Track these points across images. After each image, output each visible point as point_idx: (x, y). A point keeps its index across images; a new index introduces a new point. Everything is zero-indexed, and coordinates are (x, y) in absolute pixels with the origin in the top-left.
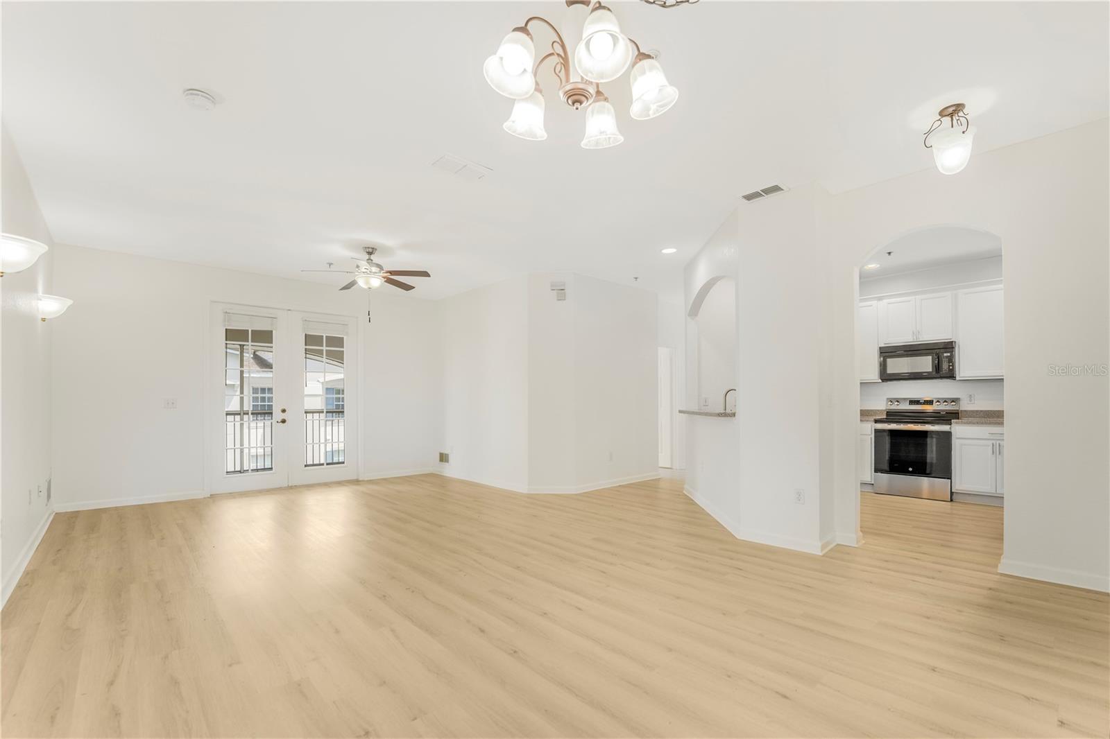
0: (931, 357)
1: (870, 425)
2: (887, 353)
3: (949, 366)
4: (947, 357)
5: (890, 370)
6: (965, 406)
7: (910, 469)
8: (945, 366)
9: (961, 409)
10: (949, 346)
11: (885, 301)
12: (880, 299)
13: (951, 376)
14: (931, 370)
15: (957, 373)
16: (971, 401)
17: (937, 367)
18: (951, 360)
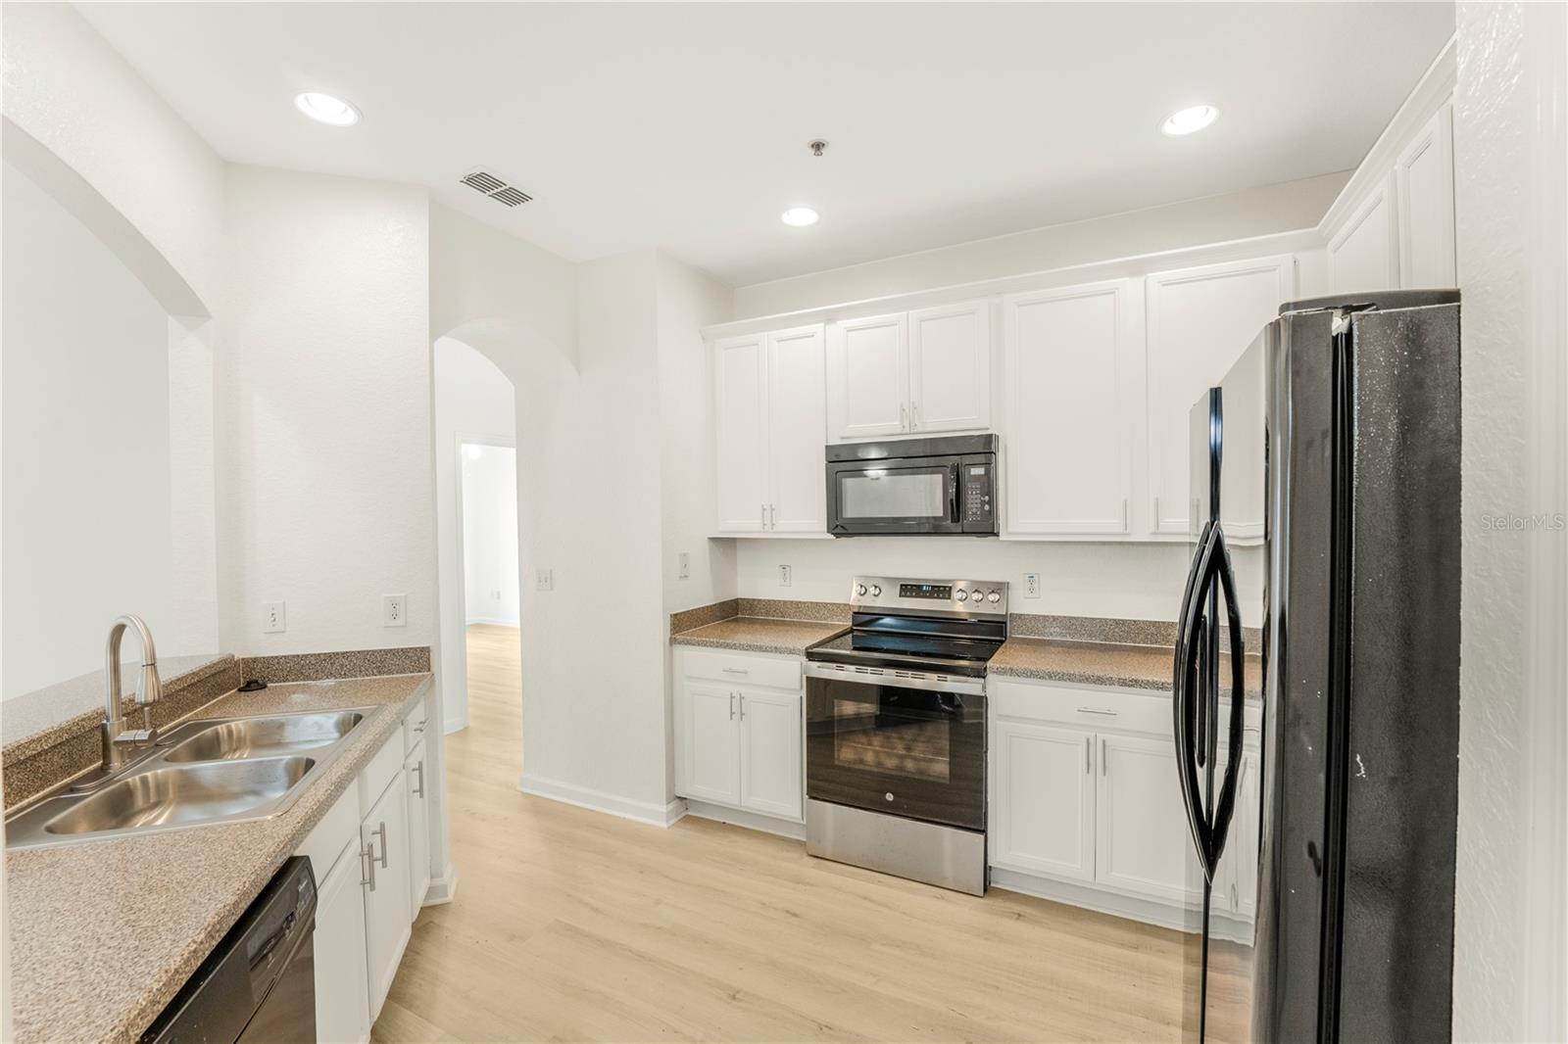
0: (941, 476)
1: (797, 665)
2: (844, 462)
3: (983, 503)
4: (977, 478)
5: (851, 511)
6: (1023, 603)
7: (890, 797)
8: (973, 501)
9: (1011, 611)
10: (985, 448)
11: (842, 324)
12: (830, 318)
13: (987, 529)
14: (940, 514)
15: (1001, 521)
16: (1031, 590)
17: (956, 506)
18: (988, 486)
